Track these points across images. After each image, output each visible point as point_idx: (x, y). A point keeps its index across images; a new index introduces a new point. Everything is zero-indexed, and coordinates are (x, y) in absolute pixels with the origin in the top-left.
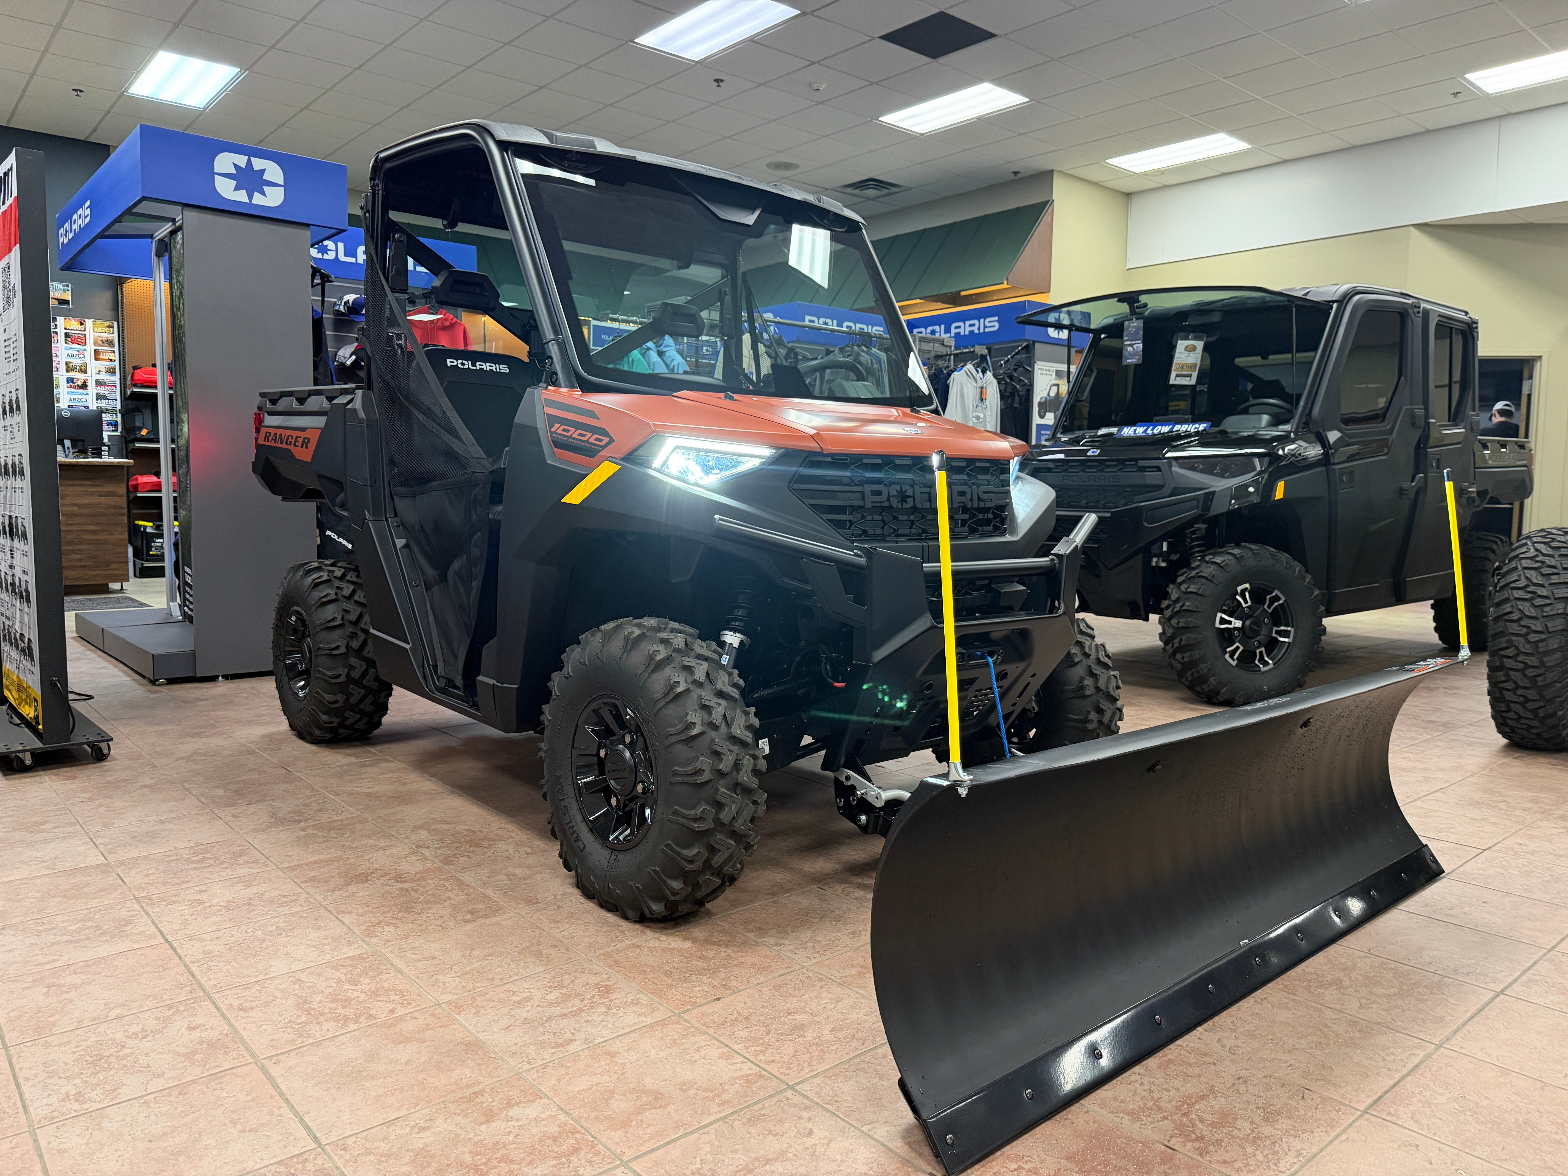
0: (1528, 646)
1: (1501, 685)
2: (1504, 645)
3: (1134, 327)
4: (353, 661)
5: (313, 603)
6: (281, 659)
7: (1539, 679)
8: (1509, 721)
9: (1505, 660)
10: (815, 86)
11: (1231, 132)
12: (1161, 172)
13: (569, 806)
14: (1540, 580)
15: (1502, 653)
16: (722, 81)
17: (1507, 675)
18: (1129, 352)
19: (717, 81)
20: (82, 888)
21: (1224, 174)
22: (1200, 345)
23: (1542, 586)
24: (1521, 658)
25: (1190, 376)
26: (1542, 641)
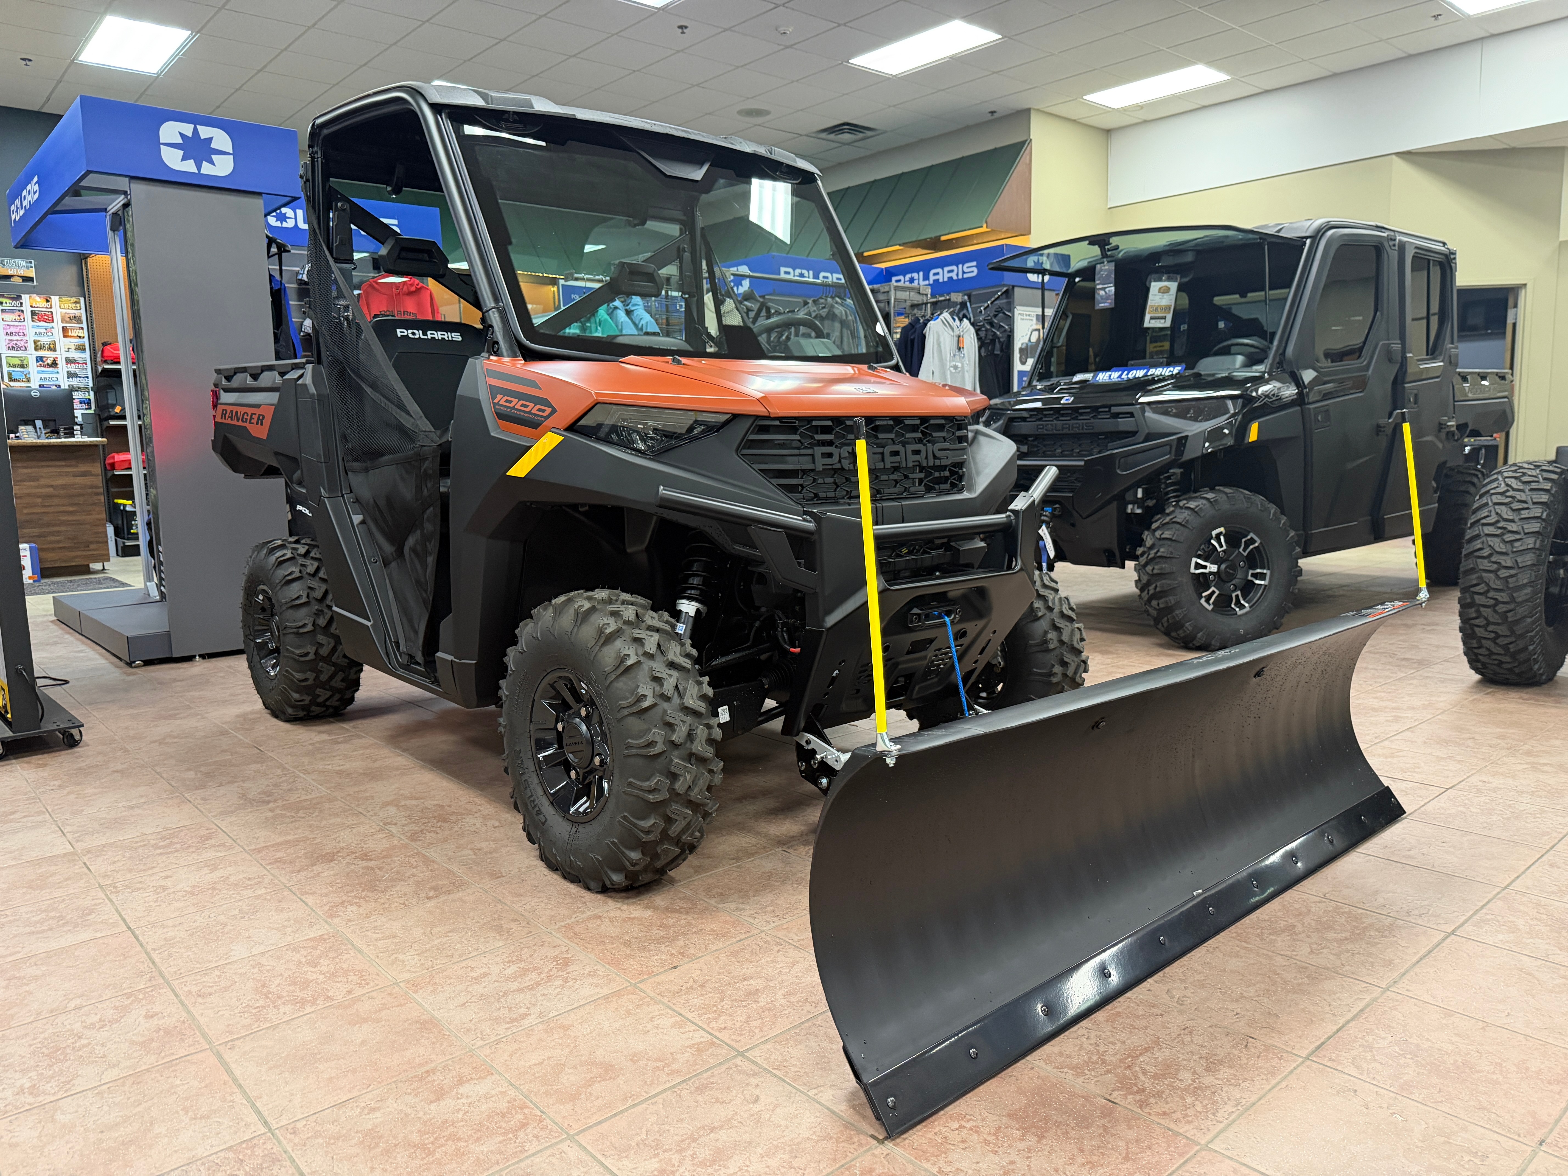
0: (1498, 582)
1: (1473, 622)
2: (1475, 582)
3: (1106, 270)
4: (321, 638)
5: (277, 581)
6: (251, 638)
7: (1509, 615)
8: (1481, 657)
9: (1476, 597)
10: (782, 30)
11: (1210, 63)
12: (1140, 107)
13: (530, 780)
14: (1510, 515)
15: (1473, 589)
16: (686, 27)
17: (1478, 611)
18: (1102, 297)
19: (681, 27)
20: (47, 878)
21: (1204, 107)
22: (1173, 286)
23: (1512, 521)
24: (1491, 594)
25: (1165, 318)
26: (1511, 576)
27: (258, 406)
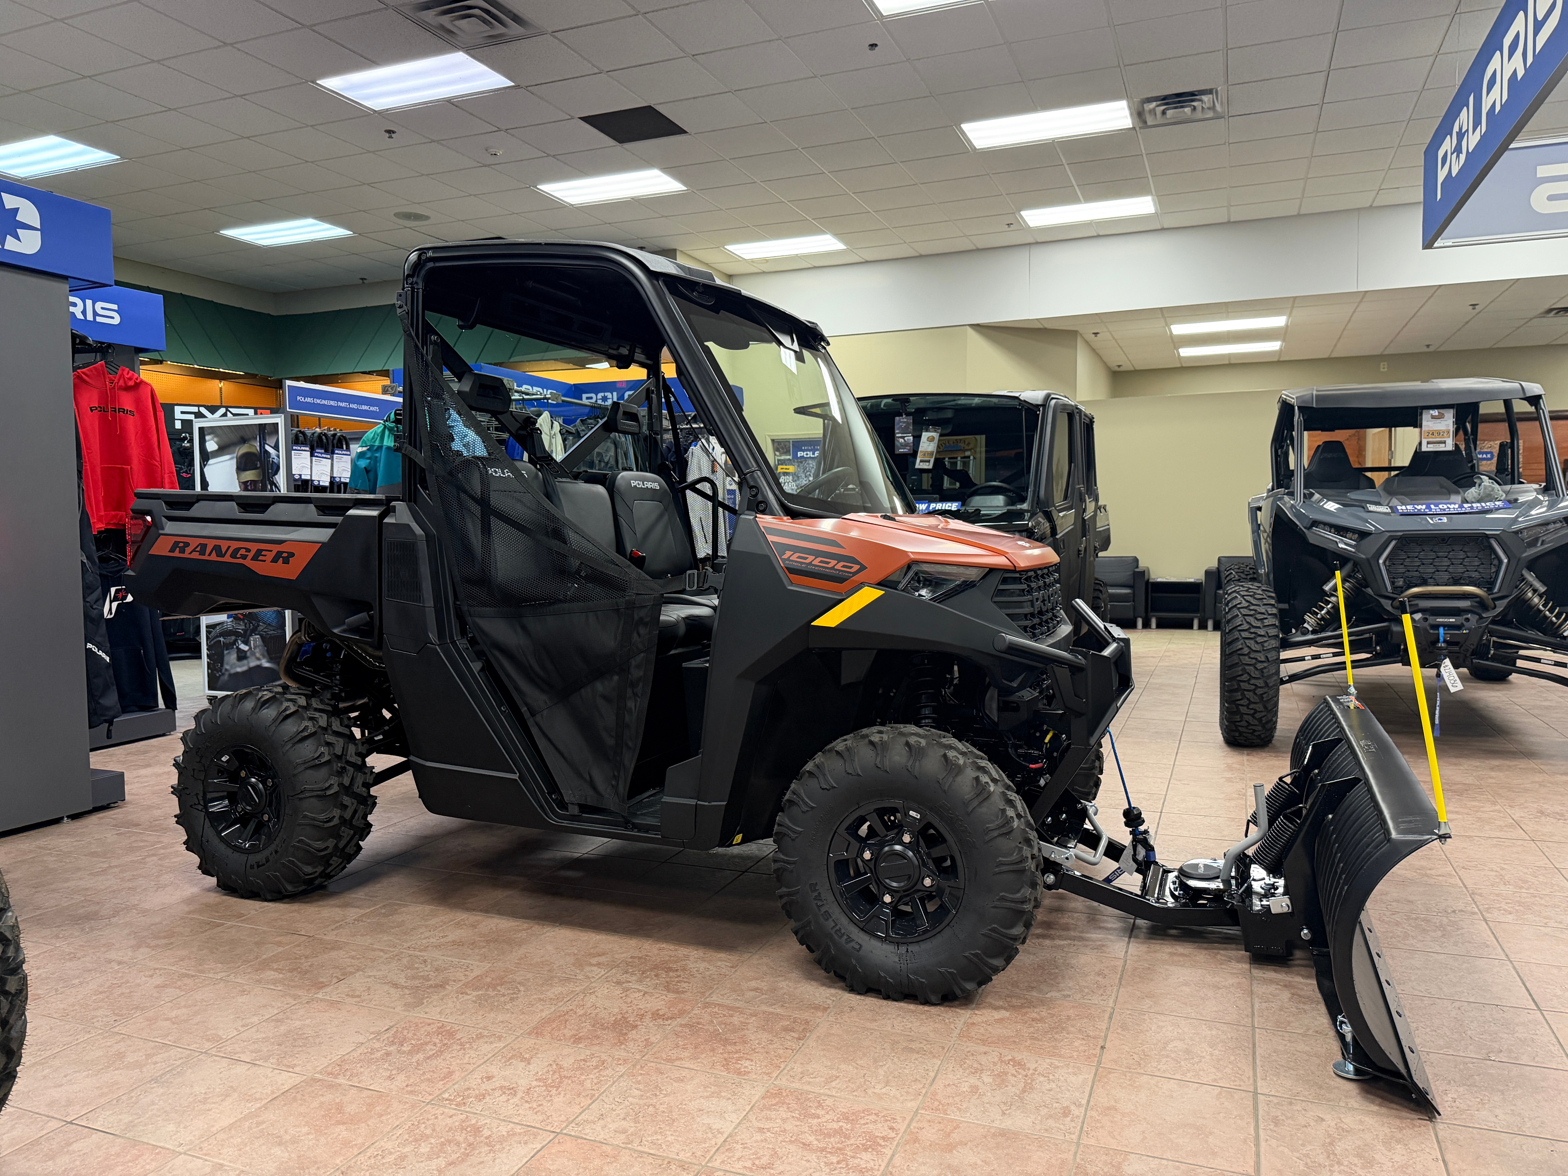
0: (1257, 672)
1: (1238, 702)
2: (1240, 673)
3: (904, 422)
4: (347, 800)
5: (286, 739)
6: (200, 807)
7: (1265, 696)
8: (1240, 728)
9: (1242, 684)
10: (493, 151)
11: (837, 235)
12: (766, 261)
13: (830, 911)
14: (1259, 624)
15: (1238, 678)
16: (394, 132)
17: (1243, 694)
18: (901, 444)
19: (389, 132)
21: (815, 267)
22: (936, 435)
23: (1259, 628)
24: (1252, 682)
25: (929, 461)
26: (1265, 668)
27: (280, 542)
